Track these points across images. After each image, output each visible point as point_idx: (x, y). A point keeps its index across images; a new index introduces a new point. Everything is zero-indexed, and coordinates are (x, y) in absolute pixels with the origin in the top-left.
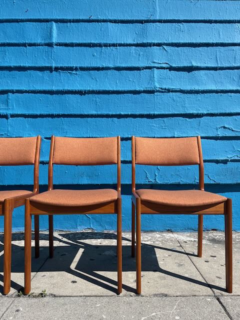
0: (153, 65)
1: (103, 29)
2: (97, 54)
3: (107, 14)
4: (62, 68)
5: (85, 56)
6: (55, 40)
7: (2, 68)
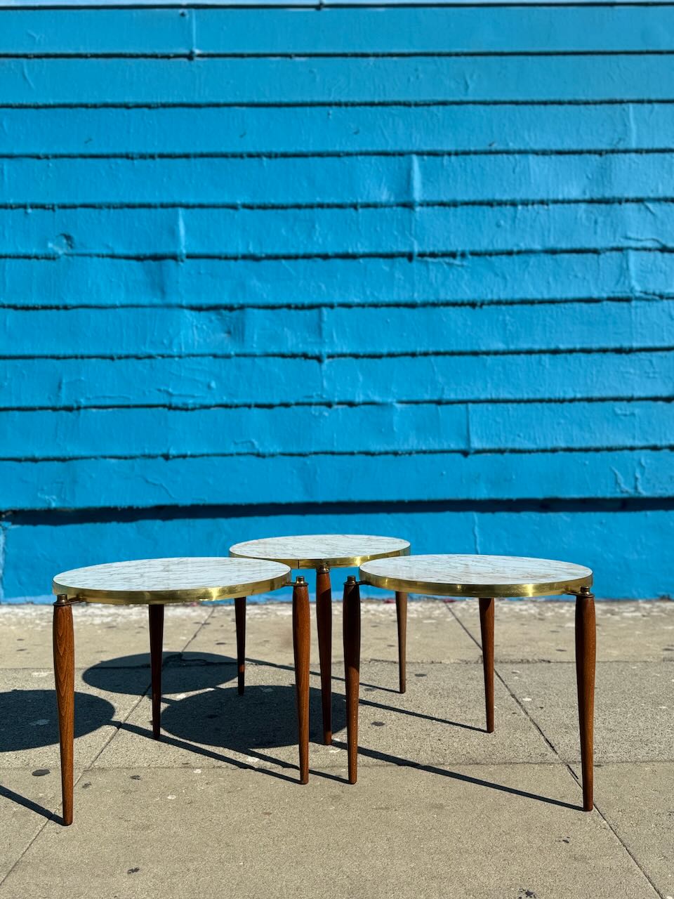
0: (625, 243)
1: (517, 170)
2: (505, 221)
3: (527, 138)
4: (433, 255)
5: (480, 227)
6: (418, 195)
7: (307, 257)
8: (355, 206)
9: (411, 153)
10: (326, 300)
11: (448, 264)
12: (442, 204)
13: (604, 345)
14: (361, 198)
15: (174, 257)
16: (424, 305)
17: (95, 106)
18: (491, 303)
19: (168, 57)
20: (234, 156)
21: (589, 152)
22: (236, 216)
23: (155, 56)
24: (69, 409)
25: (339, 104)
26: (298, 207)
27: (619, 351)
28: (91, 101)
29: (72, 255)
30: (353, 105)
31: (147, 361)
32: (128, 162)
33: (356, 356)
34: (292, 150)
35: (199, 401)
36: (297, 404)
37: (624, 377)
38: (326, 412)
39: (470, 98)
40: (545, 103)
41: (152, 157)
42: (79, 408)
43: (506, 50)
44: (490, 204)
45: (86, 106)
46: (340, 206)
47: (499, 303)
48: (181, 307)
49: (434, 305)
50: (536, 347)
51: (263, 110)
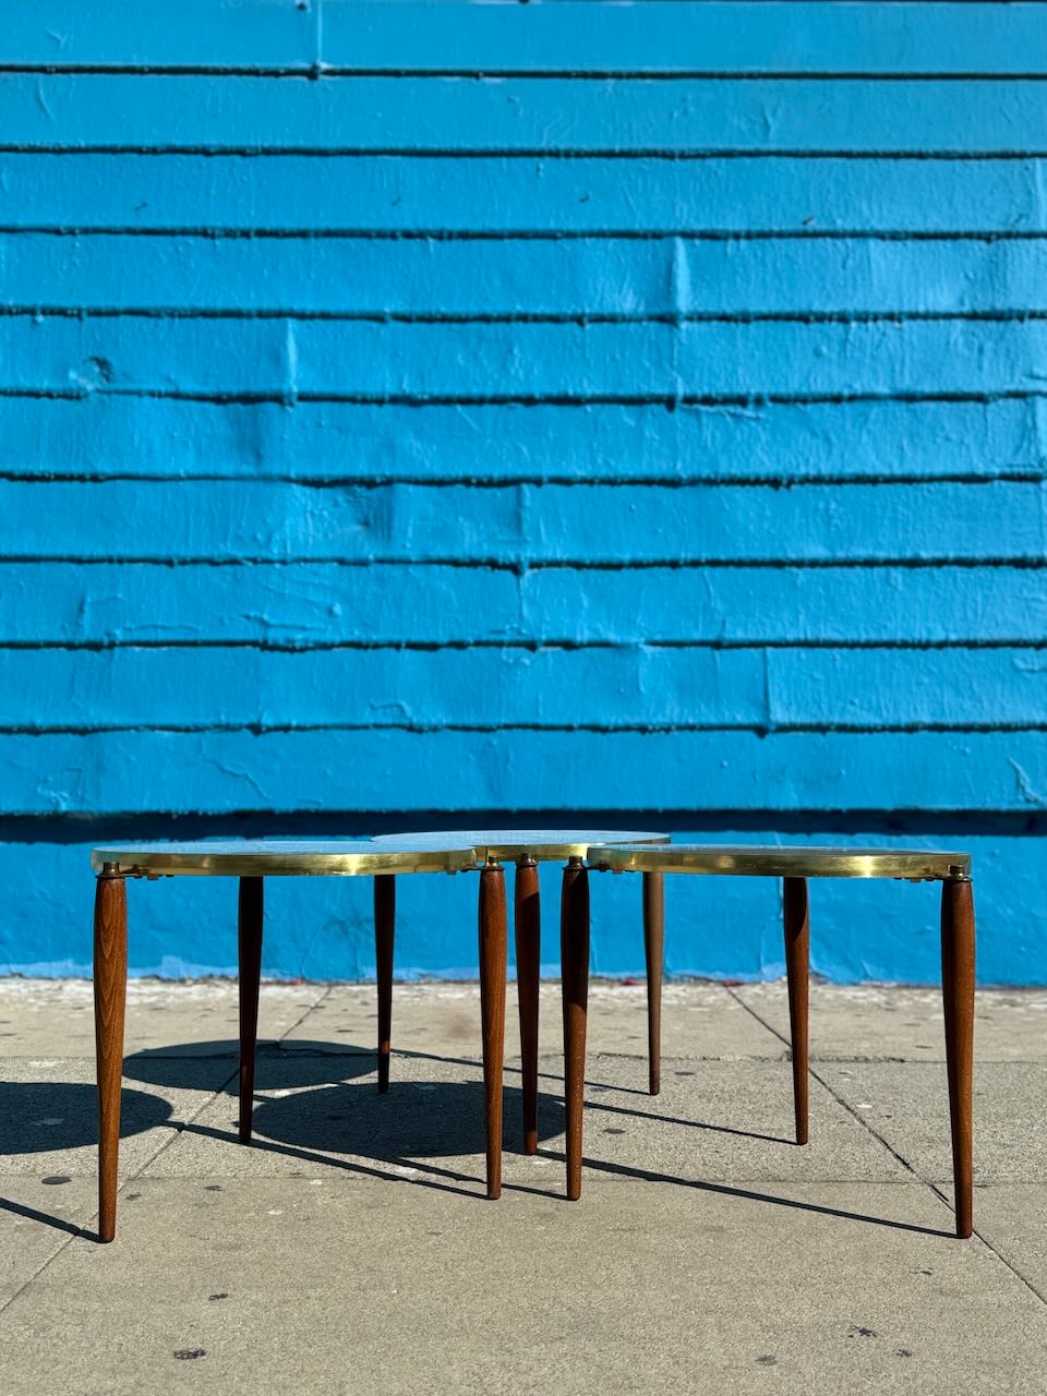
0: (1031, 386)
1: (850, 262)
2: (829, 347)
3: (866, 213)
4: (708, 400)
5: (787, 356)
6: (684, 302)
7: (498, 400)
8: (579, 320)
9: (672, 234)
10: (530, 472)
11: (734, 415)
12: (724, 318)
13: (995, 553)
14: (590, 306)
15: (279, 399)
16: (693, 482)
17: (154, 151)
18: (805, 480)
19: (276, 74)
20: (381, 235)
21: (970, 236)
22: (382, 332)
23: (255, 73)
24: (95, 646)
25: (555, 154)
26: (486, 319)
27: (1021, 563)
28: (148, 142)
29: (109, 393)
30: (579, 155)
31: (228, 568)
32: (206, 242)
33: (578, 565)
34: (476, 227)
35: (314, 637)
36: (478, 644)
37: (1029, 608)
38: (526, 658)
39: (774, 147)
40: (896, 156)
41: (246, 234)
42: (112, 645)
43: (831, 70)
44: (804, 318)
45: (139, 151)
46: (554, 319)
47: (818, 480)
48: (288, 480)
49: (710, 482)
50: (882, 555)
51: (431, 161)
